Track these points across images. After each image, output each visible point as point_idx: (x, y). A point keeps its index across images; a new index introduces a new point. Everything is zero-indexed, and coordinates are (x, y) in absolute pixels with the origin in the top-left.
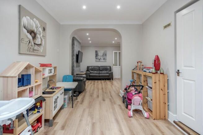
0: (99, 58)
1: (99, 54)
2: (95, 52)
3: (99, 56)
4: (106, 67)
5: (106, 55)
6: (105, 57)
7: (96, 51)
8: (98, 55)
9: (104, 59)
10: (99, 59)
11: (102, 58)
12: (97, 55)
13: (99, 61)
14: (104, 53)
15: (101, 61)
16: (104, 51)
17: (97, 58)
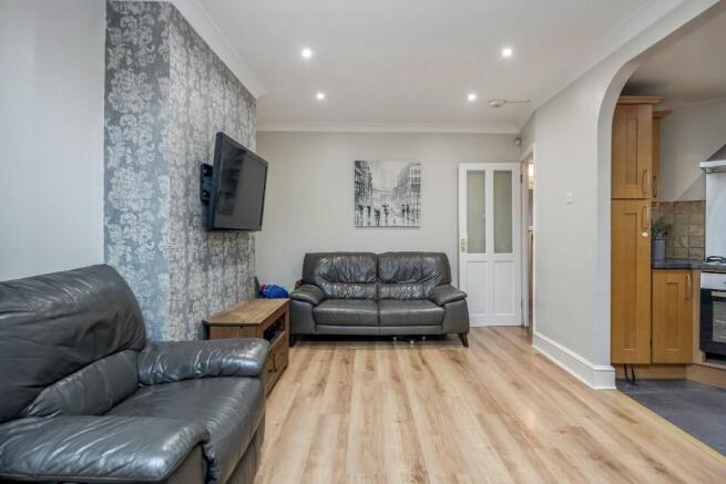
0: (377, 205)
1: (376, 183)
2: (353, 167)
3: (376, 195)
5: (416, 187)
6: (411, 199)
7: (358, 164)
8: (370, 185)
9: (406, 210)
10: (378, 213)
12: (362, 187)
13: (373, 223)
14: (406, 175)
15: (390, 223)
16: (405, 165)
17: (361, 208)
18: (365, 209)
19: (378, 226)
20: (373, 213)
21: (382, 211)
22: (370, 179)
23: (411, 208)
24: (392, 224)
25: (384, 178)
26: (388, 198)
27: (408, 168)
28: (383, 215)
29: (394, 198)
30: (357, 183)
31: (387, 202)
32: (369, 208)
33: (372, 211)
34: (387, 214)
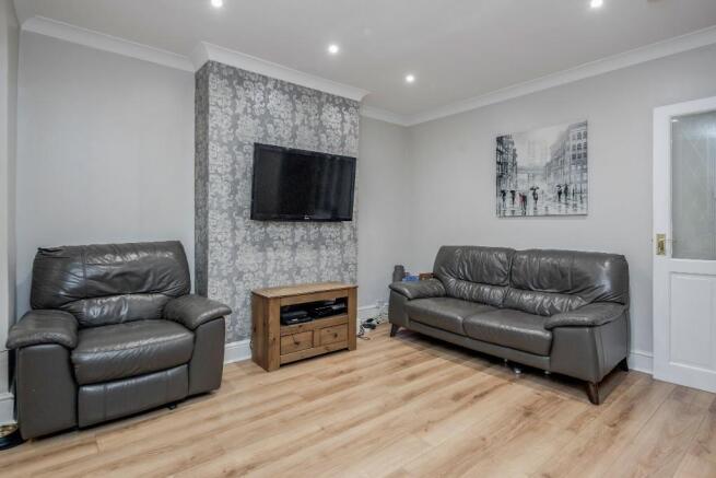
0: (523, 188)
1: (521, 161)
2: (494, 145)
3: (522, 176)
4: (563, 262)
5: (581, 158)
6: (571, 176)
7: (500, 140)
8: (515, 164)
9: (563, 192)
10: (524, 199)
11: (542, 186)
12: (505, 167)
13: (519, 212)
14: (564, 144)
15: (541, 211)
16: (564, 128)
17: (504, 193)
18: (509, 195)
19: (524, 214)
20: (518, 199)
21: (530, 196)
22: (515, 156)
23: (571, 188)
24: (544, 213)
25: (534, 152)
26: (537, 178)
27: (568, 131)
28: (530, 201)
29: (546, 176)
30: (499, 163)
31: (537, 183)
32: (513, 192)
33: (517, 196)
34: (536, 199)
